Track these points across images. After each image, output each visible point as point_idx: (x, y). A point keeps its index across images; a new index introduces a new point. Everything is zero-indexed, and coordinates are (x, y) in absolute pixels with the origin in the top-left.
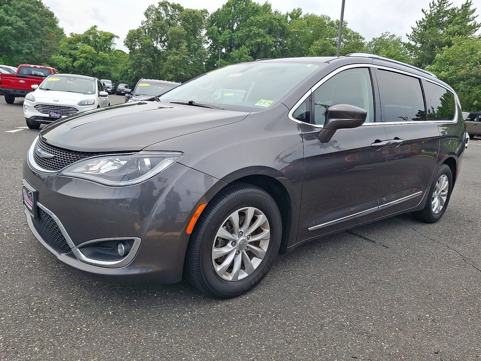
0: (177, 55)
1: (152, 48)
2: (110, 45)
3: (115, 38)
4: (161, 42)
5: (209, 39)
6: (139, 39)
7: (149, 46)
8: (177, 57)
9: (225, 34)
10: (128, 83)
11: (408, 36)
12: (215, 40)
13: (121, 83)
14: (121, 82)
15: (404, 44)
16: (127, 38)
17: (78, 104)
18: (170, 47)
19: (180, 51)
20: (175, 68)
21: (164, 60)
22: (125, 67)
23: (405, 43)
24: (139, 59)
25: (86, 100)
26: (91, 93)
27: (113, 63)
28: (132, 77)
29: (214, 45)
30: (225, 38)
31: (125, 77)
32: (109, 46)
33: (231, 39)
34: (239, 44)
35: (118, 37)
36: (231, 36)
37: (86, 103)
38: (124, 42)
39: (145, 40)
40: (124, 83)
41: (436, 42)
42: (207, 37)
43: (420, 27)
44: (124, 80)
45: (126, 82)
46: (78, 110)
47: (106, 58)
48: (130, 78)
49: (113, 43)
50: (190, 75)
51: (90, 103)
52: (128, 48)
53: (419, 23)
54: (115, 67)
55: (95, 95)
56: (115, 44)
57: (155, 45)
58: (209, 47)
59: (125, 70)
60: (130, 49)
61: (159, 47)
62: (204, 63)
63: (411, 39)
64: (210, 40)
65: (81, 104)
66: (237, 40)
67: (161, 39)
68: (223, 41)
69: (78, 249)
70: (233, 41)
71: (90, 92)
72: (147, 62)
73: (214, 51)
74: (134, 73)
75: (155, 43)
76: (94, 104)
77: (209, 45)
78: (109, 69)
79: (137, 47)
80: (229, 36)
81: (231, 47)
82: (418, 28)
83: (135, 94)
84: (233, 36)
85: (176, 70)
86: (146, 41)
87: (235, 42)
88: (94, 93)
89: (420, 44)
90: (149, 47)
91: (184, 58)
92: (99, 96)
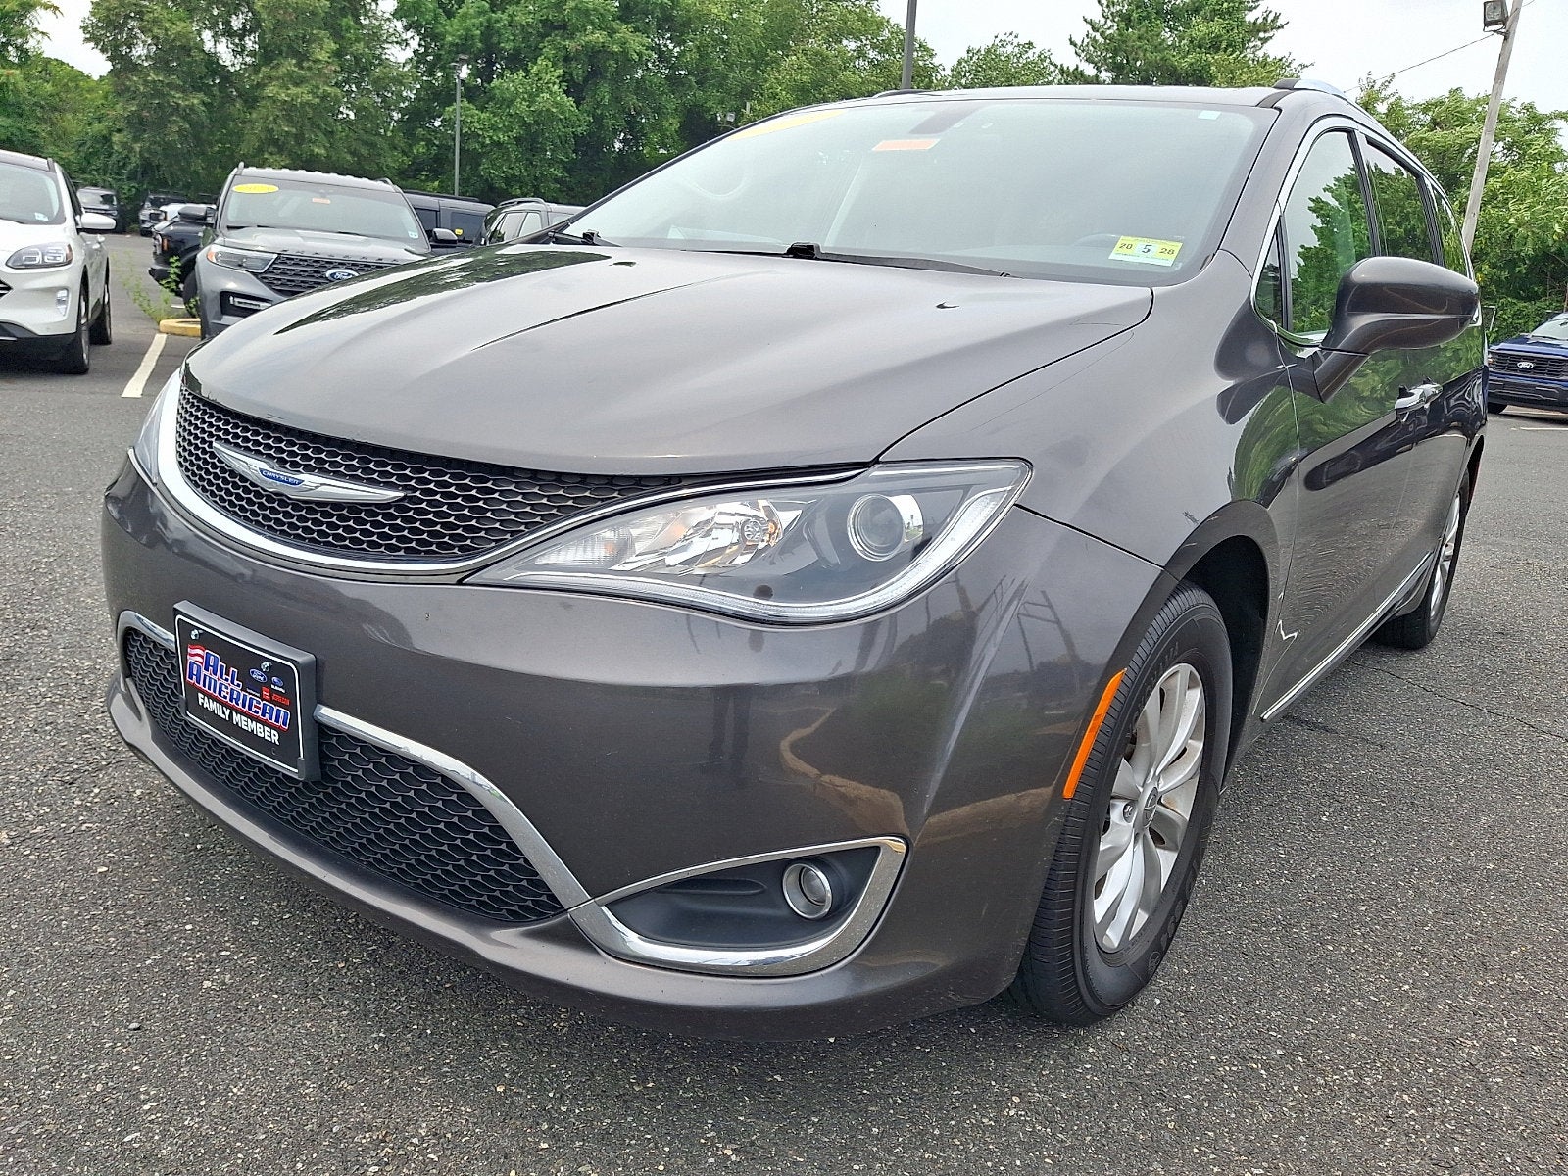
0: (296, 85)
1: (199, 57)
2: (23, 35)
3: (40, 11)
4: (229, 33)
5: (407, 28)
6: (146, 17)
7: (187, 48)
8: (302, 94)
9: (466, 13)
10: (110, 187)
11: (1075, 45)
12: (430, 36)
13: (84, 186)
14: (85, 180)
15: (1062, 72)
16: (93, 14)
17: (6, 264)
18: (267, 55)
19: (309, 68)
20: (294, 130)
21: (246, 101)
22: (97, 127)
23: (1065, 68)
24: (157, 93)
25: (36, 246)
26: (46, 219)
27: (42, 107)
28: (125, 164)
29: (426, 53)
30: (467, 30)
31: (98, 163)
32: (19, 41)
33: (489, 31)
34: (517, 51)
35: (56, 8)
36: (489, 21)
37: (39, 259)
38: (85, 29)
39: (167, 25)
40: (95, 185)
41: (1159, 68)
42: (399, 25)
43: (1111, 17)
44: (94, 172)
45: (104, 181)
46: (11, 285)
47: (11, 88)
48: (119, 168)
49: (36, 30)
50: (349, 157)
51: (55, 259)
52: (103, 51)
53: (1108, 6)
54: (53, 124)
55: (63, 226)
56: (43, 33)
57: (208, 46)
58: (411, 59)
59: (95, 139)
60: (110, 59)
61: (224, 52)
62: (396, 115)
63: (1083, 55)
64: (409, 34)
65: (18, 262)
66: (512, 38)
67: (227, 23)
68: (459, 37)
69: (604, 908)
70: (495, 40)
71: (40, 217)
72: (192, 108)
73: (430, 72)
74: (137, 147)
75: (207, 35)
76: (69, 262)
77: (409, 53)
78: (30, 131)
79: (139, 51)
80: (481, 23)
81: (490, 63)
82: (1103, 20)
83: (224, 224)
84: (497, 21)
85: (299, 138)
86: (174, 30)
87: (502, 45)
88: (58, 220)
89: (1109, 74)
90: (186, 50)
91: (325, 97)
92: (79, 231)
